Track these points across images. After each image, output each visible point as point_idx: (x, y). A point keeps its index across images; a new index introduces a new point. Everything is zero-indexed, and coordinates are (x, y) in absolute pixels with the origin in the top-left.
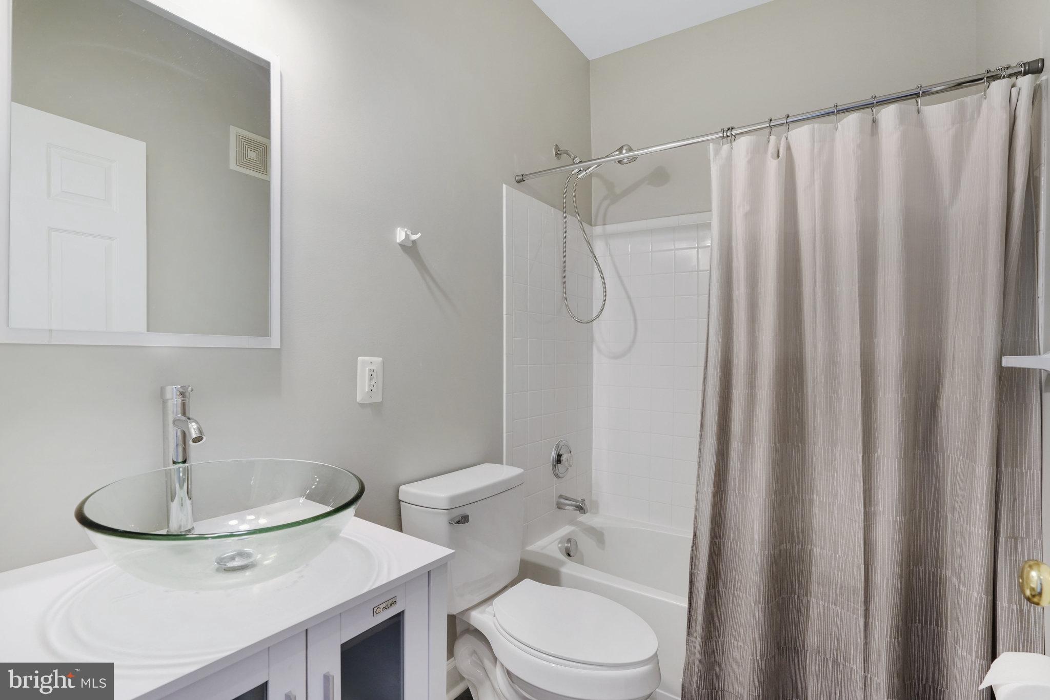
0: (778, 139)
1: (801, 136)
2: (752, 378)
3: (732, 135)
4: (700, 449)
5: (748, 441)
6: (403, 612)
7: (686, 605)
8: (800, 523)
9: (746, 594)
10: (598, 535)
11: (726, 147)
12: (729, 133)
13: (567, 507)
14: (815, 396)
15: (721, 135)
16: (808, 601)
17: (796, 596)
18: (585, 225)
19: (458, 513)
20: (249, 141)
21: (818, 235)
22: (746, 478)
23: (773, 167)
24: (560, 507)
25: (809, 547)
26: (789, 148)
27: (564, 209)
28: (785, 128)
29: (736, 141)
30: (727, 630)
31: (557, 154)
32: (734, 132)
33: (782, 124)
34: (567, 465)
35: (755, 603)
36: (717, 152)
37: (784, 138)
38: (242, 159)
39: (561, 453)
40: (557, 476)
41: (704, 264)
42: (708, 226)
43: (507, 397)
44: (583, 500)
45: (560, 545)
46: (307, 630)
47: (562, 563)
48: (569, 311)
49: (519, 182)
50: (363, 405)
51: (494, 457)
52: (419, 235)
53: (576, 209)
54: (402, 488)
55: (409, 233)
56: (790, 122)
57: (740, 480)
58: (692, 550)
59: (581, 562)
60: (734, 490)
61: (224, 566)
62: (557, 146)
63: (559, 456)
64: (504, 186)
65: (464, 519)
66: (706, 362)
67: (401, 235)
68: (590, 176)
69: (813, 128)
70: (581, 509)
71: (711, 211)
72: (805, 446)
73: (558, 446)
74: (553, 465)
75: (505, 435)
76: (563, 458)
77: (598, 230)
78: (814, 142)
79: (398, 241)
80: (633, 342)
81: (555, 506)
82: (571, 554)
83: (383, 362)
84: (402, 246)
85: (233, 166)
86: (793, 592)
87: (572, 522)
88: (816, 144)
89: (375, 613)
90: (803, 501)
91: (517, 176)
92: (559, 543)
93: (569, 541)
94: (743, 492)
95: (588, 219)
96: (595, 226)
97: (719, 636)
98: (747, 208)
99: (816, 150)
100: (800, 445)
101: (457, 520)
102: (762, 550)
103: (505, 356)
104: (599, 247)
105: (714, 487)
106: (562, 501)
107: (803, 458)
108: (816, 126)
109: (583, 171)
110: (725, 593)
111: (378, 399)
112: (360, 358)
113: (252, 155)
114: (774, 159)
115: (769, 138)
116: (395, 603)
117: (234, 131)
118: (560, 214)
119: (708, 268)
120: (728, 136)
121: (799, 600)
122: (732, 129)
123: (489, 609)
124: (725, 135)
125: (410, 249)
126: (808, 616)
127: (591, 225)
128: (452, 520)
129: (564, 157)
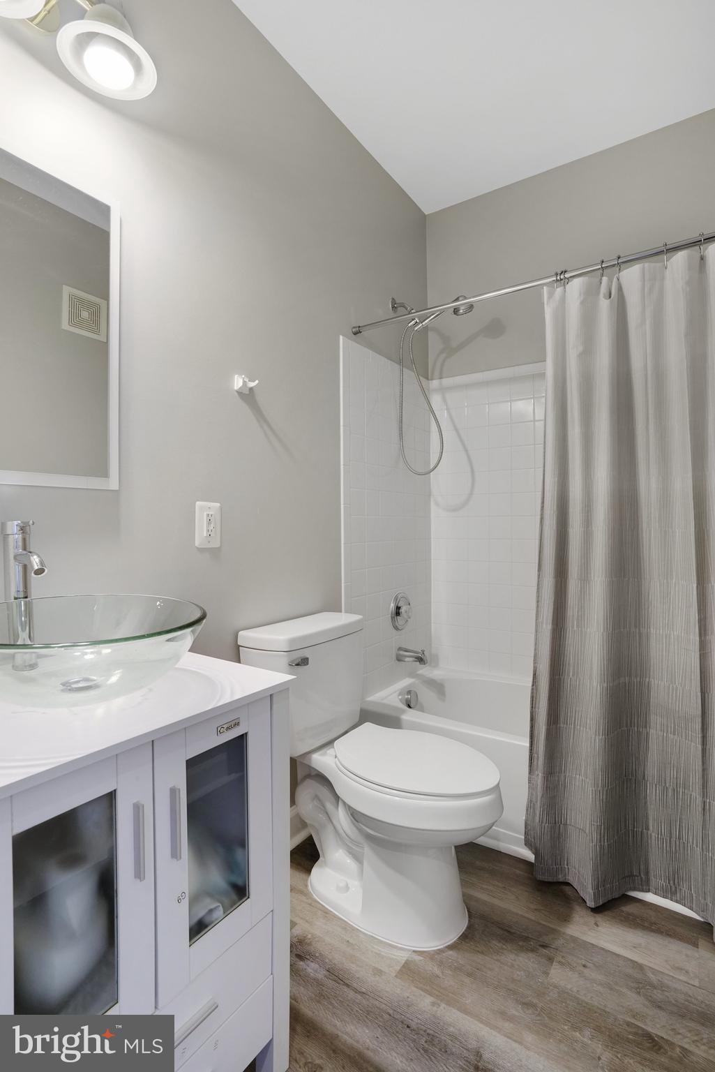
0: (610, 281)
1: (631, 276)
2: (588, 516)
3: (565, 278)
4: (538, 589)
5: (585, 578)
6: (246, 734)
7: (528, 745)
8: (638, 657)
9: (586, 728)
10: (438, 687)
11: (559, 290)
12: (562, 277)
13: (407, 659)
14: (650, 531)
15: (555, 279)
16: (647, 733)
17: (636, 728)
18: (421, 378)
19: (298, 655)
20: (81, 301)
21: (649, 372)
22: (584, 614)
23: (604, 305)
24: (399, 658)
25: (647, 680)
26: (620, 288)
27: (400, 362)
28: (617, 269)
29: (569, 284)
30: (568, 765)
31: (393, 307)
32: (567, 275)
33: (614, 265)
34: (406, 617)
35: (596, 735)
36: (551, 295)
37: (615, 279)
38: (75, 319)
39: (399, 605)
40: (396, 628)
41: (540, 415)
42: (542, 376)
43: (345, 547)
44: (423, 651)
45: (400, 697)
46: (153, 741)
47: (403, 712)
48: (406, 463)
49: (355, 334)
50: (201, 550)
51: (333, 606)
52: (257, 382)
53: (413, 362)
54: (241, 633)
55: (247, 380)
56: (622, 262)
57: (578, 616)
58: (533, 689)
59: (422, 710)
60: (573, 627)
61: (69, 688)
62: (393, 299)
63: (398, 608)
64: (341, 337)
65: (304, 662)
66: (543, 502)
67: (238, 382)
68: (426, 329)
69: (643, 269)
70: (420, 660)
71: (545, 361)
72: (641, 581)
73: (396, 598)
74: (392, 617)
75: (343, 585)
76: (402, 610)
77: (435, 383)
78: (644, 281)
79: (236, 388)
80: (471, 494)
81: (394, 657)
82: (412, 705)
83: (221, 508)
84: (240, 393)
85: (65, 325)
86: (633, 725)
87: (412, 674)
88: (646, 283)
89: (219, 732)
90: (640, 634)
91: (354, 327)
92: (399, 695)
93: (409, 692)
94: (581, 627)
95: (425, 373)
96: (432, 380)
97: (560, 772)
98: (581, 348)
99: (646, 289)
100: (636, 580)
101: (296, 663)
102: (601, 682)
103: (342, 506)
104: (436, 400)
105: (553, 624)
106: (402, 653)
107: (639, 593)
108: (647, 265)
109: (419, 324)
110: (566, 728)
111: (217, 545)
112: (198, 503)
113: (85, 314)
114: (606, 299)
115: (601, 279)
116: (237, 724)
117: (67, 291)
118: (397, 367)
119: (543, 418)
120: (561, 280)
121: (638, 732)
122: (565, 272)
123: (330, 751)
124: (558, 278)
125: (248, 396)
126: (647, 748)
127: (427, 378)
128: (292, 662)
129: (401, 310)
